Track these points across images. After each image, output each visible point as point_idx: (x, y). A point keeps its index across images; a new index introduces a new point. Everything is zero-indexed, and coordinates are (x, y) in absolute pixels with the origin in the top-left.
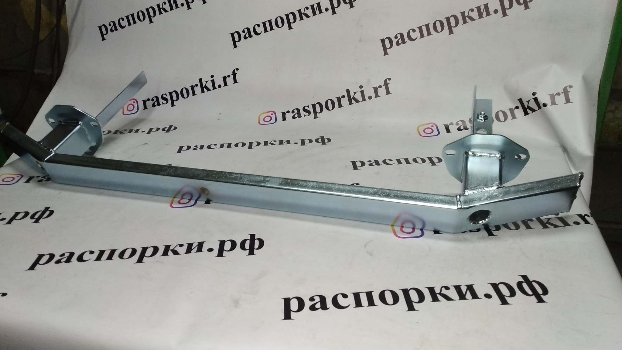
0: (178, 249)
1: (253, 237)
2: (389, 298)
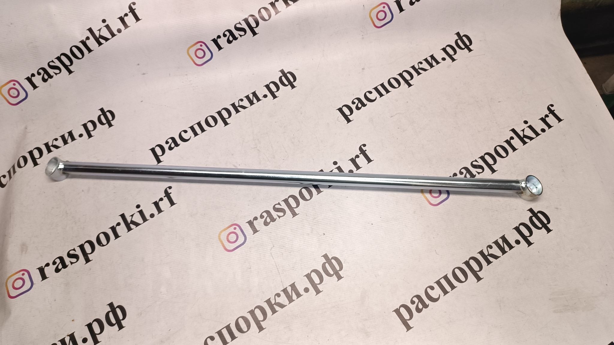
0: (278, 300)
1: (326, 256)
2: (460, 275)
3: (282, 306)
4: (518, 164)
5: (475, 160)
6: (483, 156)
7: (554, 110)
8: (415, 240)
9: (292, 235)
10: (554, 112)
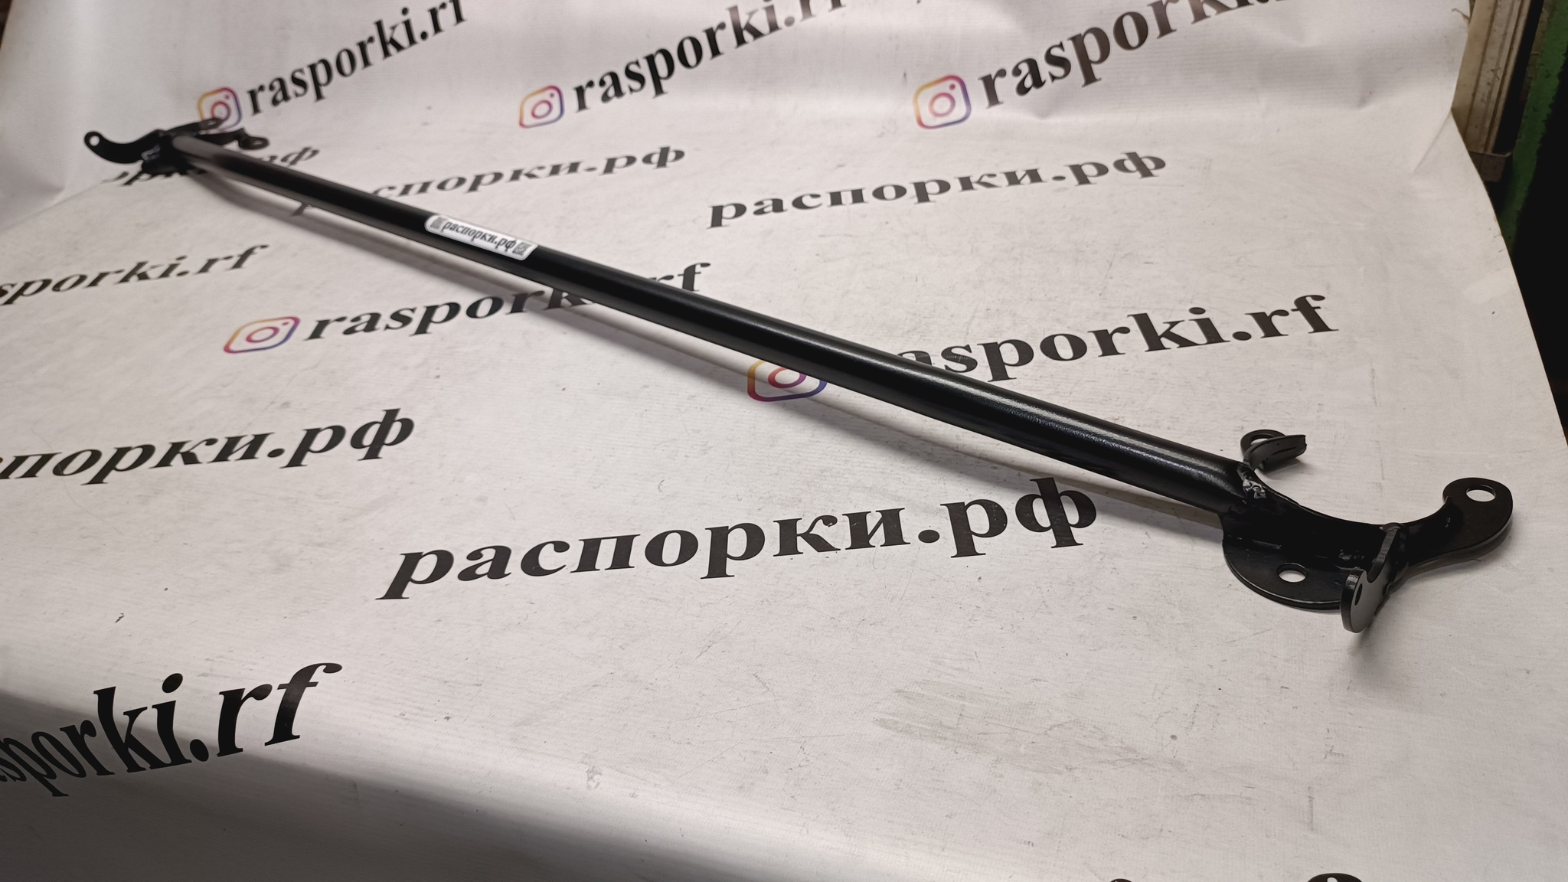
0: (201, 451)
1: (391, 415)
2: (671, 549)
3: (190, 459)
4: (1094, 381)
5: (964, 345)
6: (999, 343)
7: (1319, 308)
8: (632, 446)
10: (1316, 310)
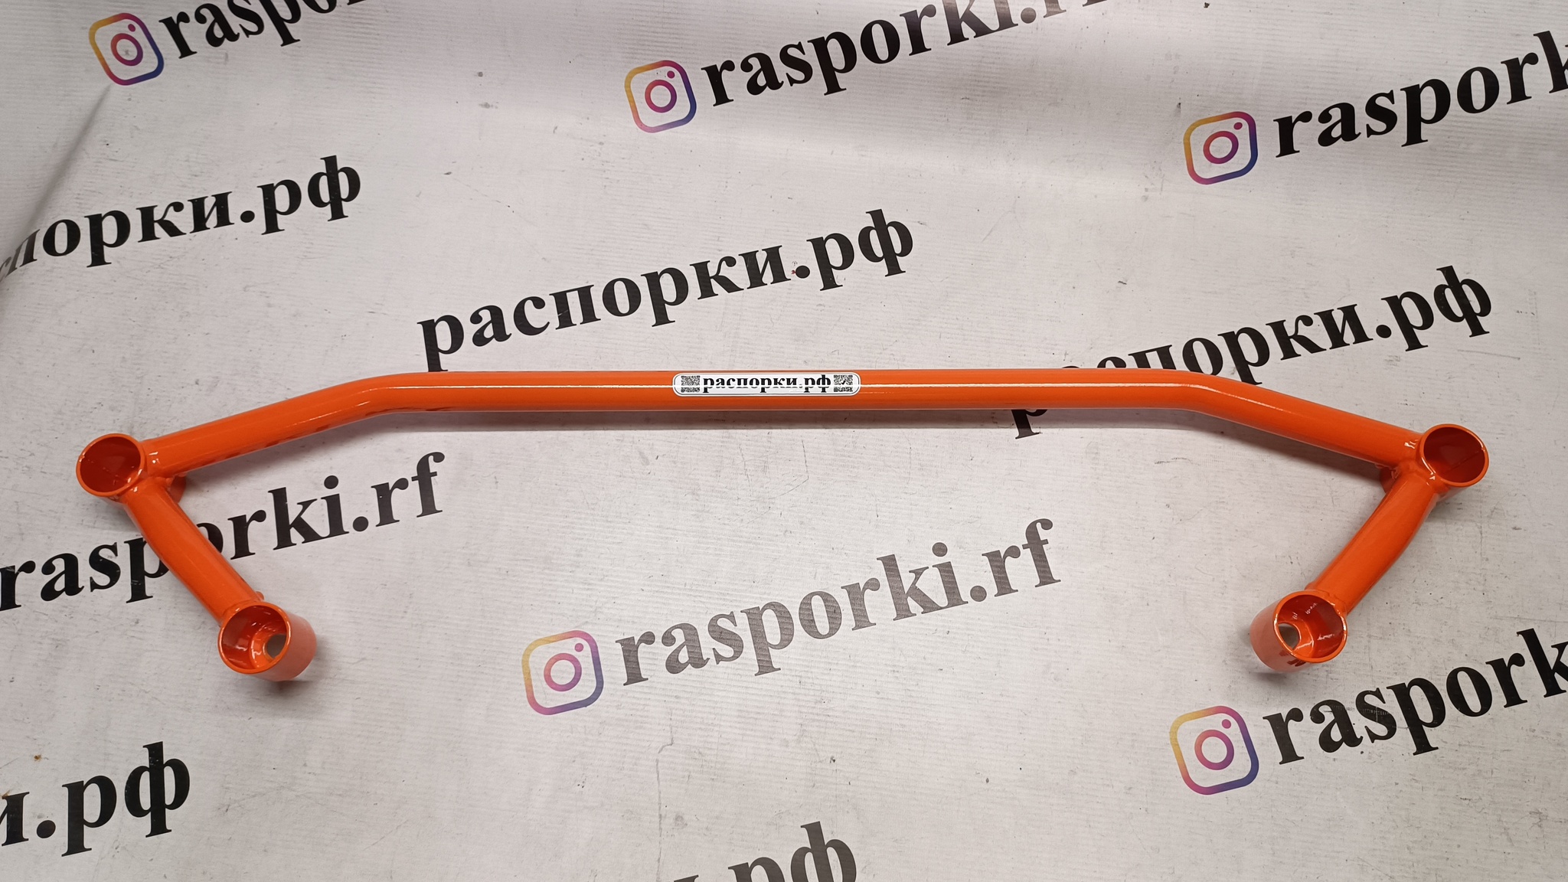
9: (736, 728)
